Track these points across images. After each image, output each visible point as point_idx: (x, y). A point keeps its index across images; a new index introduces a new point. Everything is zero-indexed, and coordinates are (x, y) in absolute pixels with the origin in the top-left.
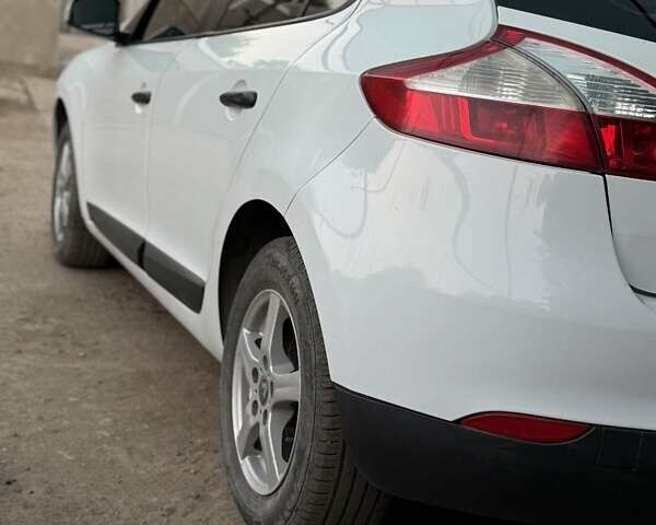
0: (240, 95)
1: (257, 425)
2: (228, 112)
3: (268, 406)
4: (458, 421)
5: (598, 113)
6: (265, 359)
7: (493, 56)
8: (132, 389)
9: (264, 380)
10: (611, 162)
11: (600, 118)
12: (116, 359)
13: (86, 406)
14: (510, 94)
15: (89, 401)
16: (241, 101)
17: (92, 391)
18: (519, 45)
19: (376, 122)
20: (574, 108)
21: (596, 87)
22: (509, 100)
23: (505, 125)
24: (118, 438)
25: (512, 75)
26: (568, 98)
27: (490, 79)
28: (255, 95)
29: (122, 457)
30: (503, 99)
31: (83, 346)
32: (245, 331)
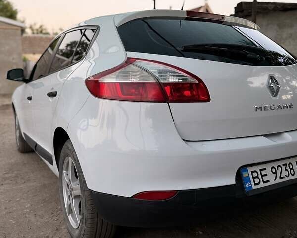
0: (52, 93)
1: (70, 204)
2: (50, 99)
3: (73, 197)
4: (132, 197)
5: (162, 82)
6: (70, 181)
7: (126, 67)
8: (39, 192)
9: (71, 188)
10: (170, 98)
11: (164, 84)
12: (35, 182)
13: (22, 201)
14: (134, 80)
15: (24, 199)
16: (53, 95)
17: (25, 195)
18: (134, 63)
19: (91, 95)
20: (154, 82)
21: (161, 73)
22: (135, 81)
23: (133, 91)
24: (32, 211)
25: (134, 74)
26: (152, 78)
27: (126, 75)
28: (56, 92)
29: (32, 219)
30: (132, 82)
31: (24, 179)
32: (64, 171)
